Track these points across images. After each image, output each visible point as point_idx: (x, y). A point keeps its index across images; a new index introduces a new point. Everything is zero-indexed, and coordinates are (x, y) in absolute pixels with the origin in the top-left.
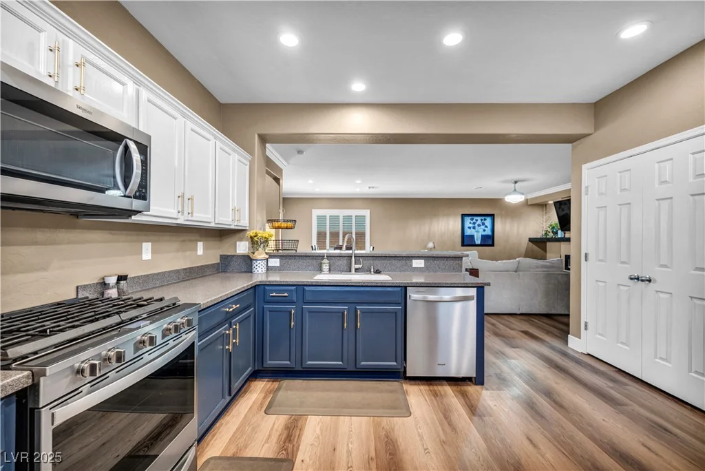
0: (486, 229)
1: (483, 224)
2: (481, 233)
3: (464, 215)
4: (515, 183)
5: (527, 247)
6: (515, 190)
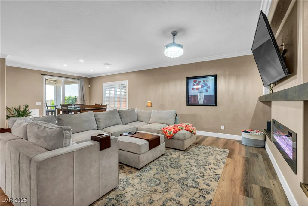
2: (204, 93)
3: (189, 78)
4: (174, 36)
5: (256, 107)
6: (174, 42)
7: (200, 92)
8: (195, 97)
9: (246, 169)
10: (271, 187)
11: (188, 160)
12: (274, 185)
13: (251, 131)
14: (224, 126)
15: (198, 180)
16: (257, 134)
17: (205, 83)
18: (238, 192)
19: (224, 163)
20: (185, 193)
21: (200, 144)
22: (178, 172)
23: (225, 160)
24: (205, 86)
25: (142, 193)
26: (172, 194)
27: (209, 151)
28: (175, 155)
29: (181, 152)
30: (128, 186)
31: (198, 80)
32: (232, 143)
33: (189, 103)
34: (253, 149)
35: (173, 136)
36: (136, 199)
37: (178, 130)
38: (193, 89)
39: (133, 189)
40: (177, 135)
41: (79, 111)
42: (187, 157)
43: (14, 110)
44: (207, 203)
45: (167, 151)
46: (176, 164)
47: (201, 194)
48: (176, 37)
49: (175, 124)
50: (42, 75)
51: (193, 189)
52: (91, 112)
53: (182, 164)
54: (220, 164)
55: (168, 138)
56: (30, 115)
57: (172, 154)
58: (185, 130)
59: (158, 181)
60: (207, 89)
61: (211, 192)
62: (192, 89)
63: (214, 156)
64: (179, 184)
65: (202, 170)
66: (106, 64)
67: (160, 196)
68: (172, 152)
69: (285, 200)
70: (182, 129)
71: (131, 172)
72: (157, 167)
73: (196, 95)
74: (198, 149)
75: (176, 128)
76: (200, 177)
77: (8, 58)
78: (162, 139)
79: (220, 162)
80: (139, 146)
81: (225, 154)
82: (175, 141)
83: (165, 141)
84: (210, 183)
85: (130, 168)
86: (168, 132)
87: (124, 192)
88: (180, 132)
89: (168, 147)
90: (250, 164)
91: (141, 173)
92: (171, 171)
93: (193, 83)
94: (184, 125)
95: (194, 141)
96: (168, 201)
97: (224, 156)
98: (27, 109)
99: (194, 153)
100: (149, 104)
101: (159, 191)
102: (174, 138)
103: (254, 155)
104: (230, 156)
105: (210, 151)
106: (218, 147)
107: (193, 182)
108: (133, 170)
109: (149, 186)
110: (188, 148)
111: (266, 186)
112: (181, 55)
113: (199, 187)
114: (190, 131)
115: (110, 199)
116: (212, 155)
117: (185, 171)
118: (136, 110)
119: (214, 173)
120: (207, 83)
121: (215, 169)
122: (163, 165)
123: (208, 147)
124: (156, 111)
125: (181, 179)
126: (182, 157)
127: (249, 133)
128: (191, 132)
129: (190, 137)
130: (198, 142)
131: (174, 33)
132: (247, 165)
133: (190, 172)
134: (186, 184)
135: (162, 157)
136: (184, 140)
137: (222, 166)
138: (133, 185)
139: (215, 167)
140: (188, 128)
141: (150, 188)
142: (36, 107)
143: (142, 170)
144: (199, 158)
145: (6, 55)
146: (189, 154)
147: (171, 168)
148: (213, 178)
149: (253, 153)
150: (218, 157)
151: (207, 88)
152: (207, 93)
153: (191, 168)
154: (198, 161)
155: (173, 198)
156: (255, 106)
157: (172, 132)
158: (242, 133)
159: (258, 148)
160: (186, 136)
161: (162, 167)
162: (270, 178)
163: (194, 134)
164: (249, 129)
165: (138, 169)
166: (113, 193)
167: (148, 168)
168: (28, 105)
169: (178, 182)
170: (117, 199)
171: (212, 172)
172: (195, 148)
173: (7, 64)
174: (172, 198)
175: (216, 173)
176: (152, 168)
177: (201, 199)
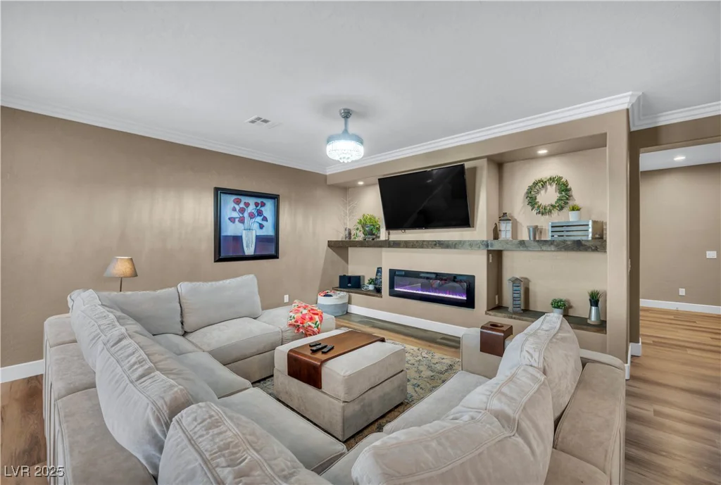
0: (264, 223)
1: (260, 213)
2: (257, 231)
3: (220, 191)
4: (346, 117)
5: (325, 256)
6: (346, 131)
7: (249, 229)
8: (237, 239)
14: (288, 296)
17: (258, 208)
24: (258, 215)
31: (244, 199)
33: (221, 254)
38: (232, 220)
60: (261, 222)
73: (240, 235)
93: (233, 205)
120: (263, 209)
127: (332, 296)
151: (263, 220)
152: (262, 230)
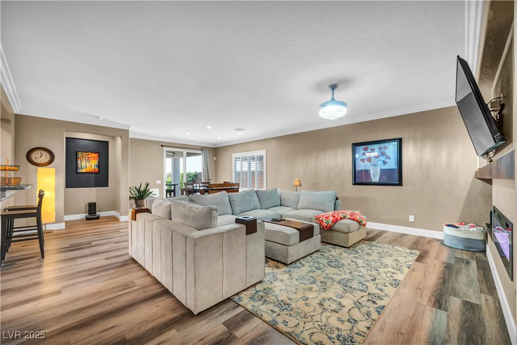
3: (356, 145)
4: (333, 89)
5: (470, 188)
6: (333, 99)
7: (375, 165)
8: (367, 172)
9: (445, 277)
10: (480, 302)
11: (354, 259)
12: (486, 300)
13: (461, 226)
14: (413, 217)
15: (367, 284)
16: (471, 229)
17: (382, 151)
18: (425, 302)
19: (409, 267)
20: (349, 295)
21: (374, 241)
22: (339, 272)
23: (410, 263)
24: (382, 155)
25: (293, 289)
26: (331, 294)
27: (385, 251)
28: (335, 252)
29: (343, 249)
30: (275, 280)
32: (427, 242)
33: (357, 181)
34: (462, 253)
35: (331, 227)
36: (286, 294)
37: (339, 219)
38: (363, 160)
39: (282, 284)
40: (337, 226)
41: (206, 191)
42: (351, 256)
43: (135, 190)
44: (379, 309)
45: (324, 247)
46: (336, 263)
47: (371, 299)
48: (336, 91)
49: (334, 210)
50: (162, 146)
51: (359, 292)
52: (224, 192)
53: (346, 263)
54: (402, 268)
55: (324, 229)
56: (150, 195)
57: (330, 251)
58: (350, 219)
59: (312, 280)
60: (385, 160)
61: (384, 298)
62: (361, 160)
63: (394, 258)
64: (341, 285)
65: (374, 273)
66: (238, 129)
67: (316, 294)
68: (330, 249)
69: (499, 320)
70: (345, 218)
71: (278, 267)
72: (311, 264)
73: (368, 169)
74: (369, 247)
75: (336, 216)
76: (370, 280)
77: (131, 130)
78: (317, 230)
79: (402, 266)
80: (288, 236)
81: (413, 256)
82: (335, 234)
83: (321, 233)
84: (384, 288)
85: (275, 263)
86: (325, 221)
87: (272, 286)
88: (343, 221)
89: (325, 241)
90: (452, 273)
91: (290, 269)
92: (330, 271)
93: (363, 151)
94: (348, 212)
95: (364, 236)
96: (326, 300)
97: (410, 258)
98: (148, 188)
99: (363, 252)
100: (297, 183)
101: (314, 290)
102: (333, 229)
103: (463, 262)
104: (420, 259)
105: (389, 250)
106: (401, 246)
107: (360, 285)
108: (279, 264)
109: (302, 283)
110: (354, 245)
111: (473, 300)
112: (344, 115)
113: (367, 291)
114: (357, 221)
115: (257, 291)
116: (391, 256)
117: (350, 271)
118: (279, 190)
119: (391, 278)
120: (386, 151)
121: (393, 273)
122: (318, 263)
123: (386, 245)
124: (308, 192)
125: (343, 280)
126: (345, 255)
127: (458, 228)
128: (359, 223)
129: (358, 230)
130: (371, 238)
131: (333, 87)
132: (447, 273)
133: (355, 273)
134: (350, 286)
135: (316, 253)
136: (347, 233)
137: (406, 270)
138: (282, 281)
139: (394, 271)
140: (354, 217)
141: (302, 285)
142: (157, 186)
143: (292, 266)
144: (370, 258)
145: (130, 126)
146: (355, 252)
147: (329, 267)
148: (390, 284)
149: (461, 259)
150: (400, 259)
152: (385, 165)
153: (359, 269)
154: (368, 262)
155: (333, 298)
156: (469, 185)
157: (331, 221)
158: (445, 226)
159: (473, 252)
160: (351, 228)
161: (316, 265)
162: (482, 292)
163: (364, 225)
164: (458, 222)
165: (285, 264)
166: (259, 285)
167: (298, 264)
168: (148, 184)
169: (339, 283)
170: (265, 291)
171: (389, 276)
172: (365, 245)
173: (131, 136)
174: (331, 298)
175: (394, 278)
176: (304, 265)
177: (370, 304)
